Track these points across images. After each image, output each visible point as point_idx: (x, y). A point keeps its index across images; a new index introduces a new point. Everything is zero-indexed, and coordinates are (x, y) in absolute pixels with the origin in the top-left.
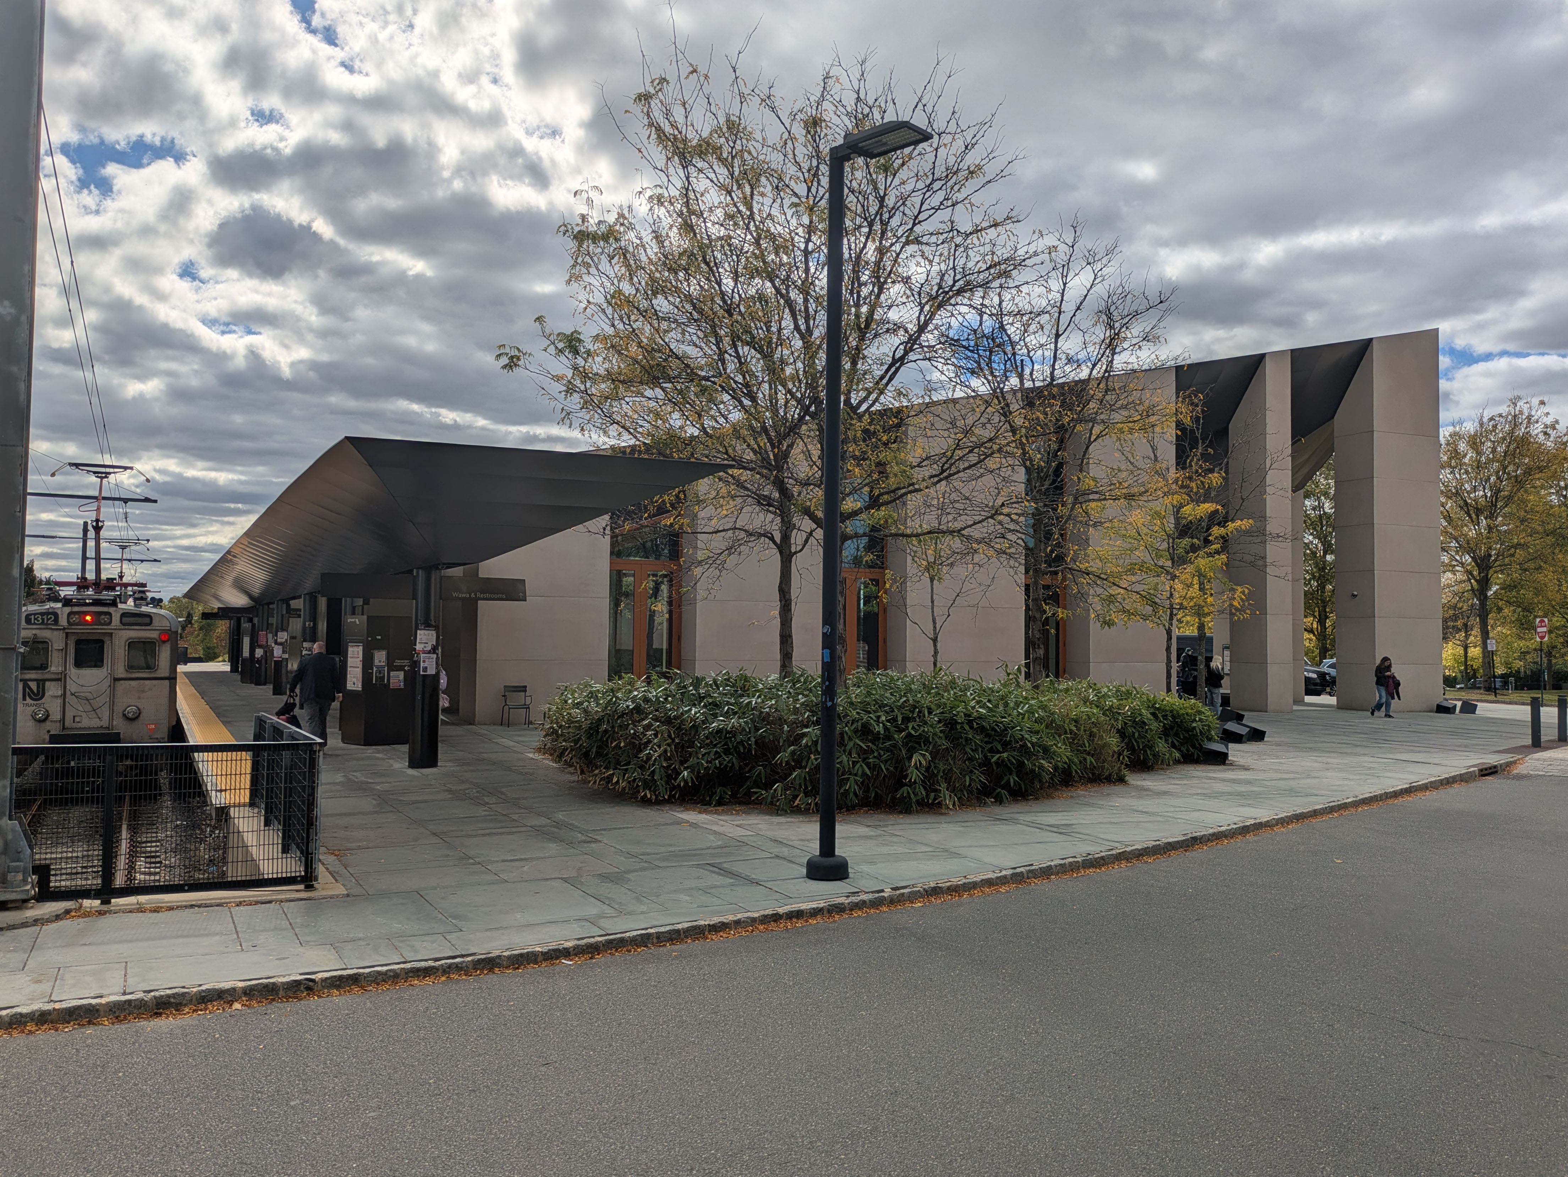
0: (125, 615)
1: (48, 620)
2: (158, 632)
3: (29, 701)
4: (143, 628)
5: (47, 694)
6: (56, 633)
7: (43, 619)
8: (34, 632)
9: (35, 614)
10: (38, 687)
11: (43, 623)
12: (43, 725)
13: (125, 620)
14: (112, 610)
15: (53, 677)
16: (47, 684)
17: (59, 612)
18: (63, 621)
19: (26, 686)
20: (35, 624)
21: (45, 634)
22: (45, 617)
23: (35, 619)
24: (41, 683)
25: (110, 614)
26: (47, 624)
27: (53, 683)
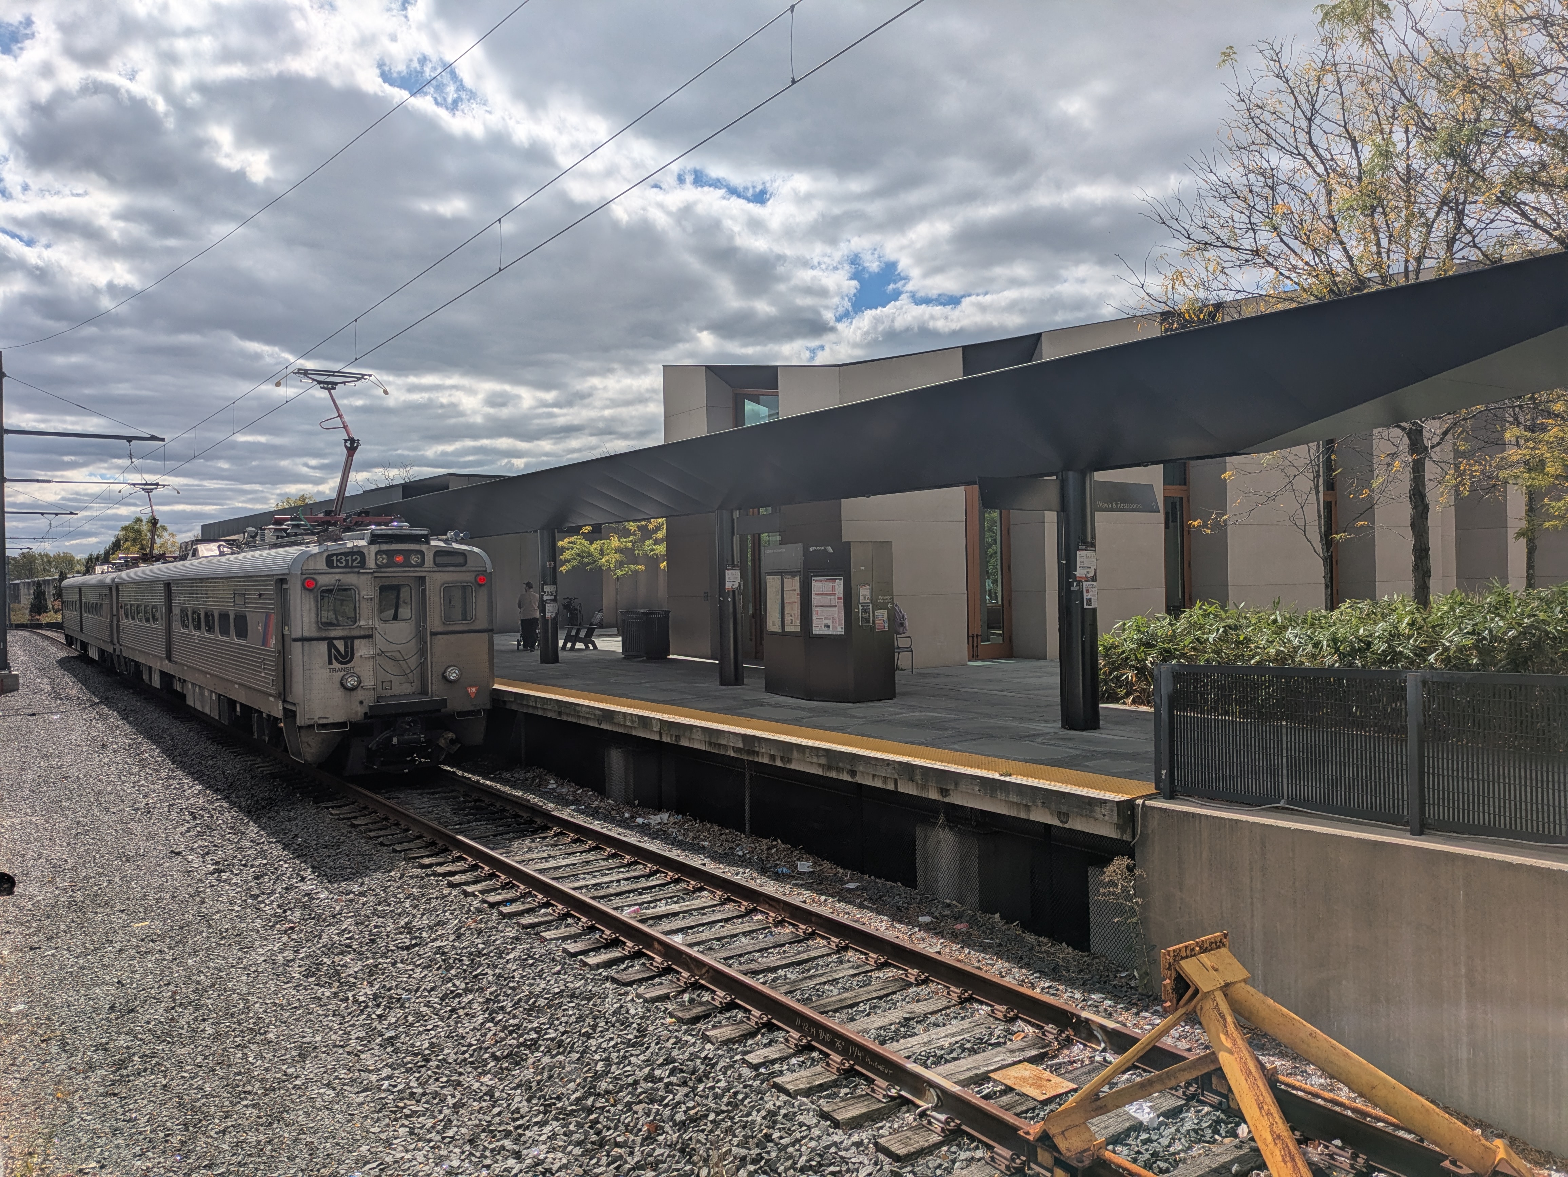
0: (439, 553)
1: (353, 561)
2: (473, 575)
3: (336, 665)
4: (458, 569)
5: (357, 655)
6: (363, 577)
7: (347, 561)
8: (337, 577)
9: (337, 555)
10: (346, 647)
11: (346, 567)
12: (354, 693)
13: (439, 560)
14: (424, 547)
15: (362, 633)
16: (357, 642)
17: (365, 551)
18: (371, 563)
19: (331, 646)
20: (338, 567)
21: (351, 579)
22: (349, 558)
23: (338, 561)
24: (349, 641)
25: (421, 553)
26: (352, 567)
27: (364, 641)
